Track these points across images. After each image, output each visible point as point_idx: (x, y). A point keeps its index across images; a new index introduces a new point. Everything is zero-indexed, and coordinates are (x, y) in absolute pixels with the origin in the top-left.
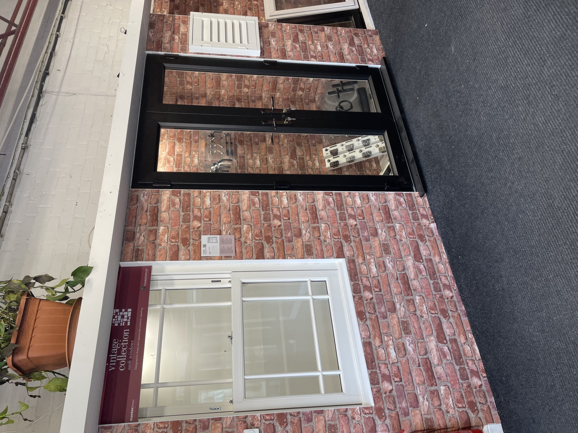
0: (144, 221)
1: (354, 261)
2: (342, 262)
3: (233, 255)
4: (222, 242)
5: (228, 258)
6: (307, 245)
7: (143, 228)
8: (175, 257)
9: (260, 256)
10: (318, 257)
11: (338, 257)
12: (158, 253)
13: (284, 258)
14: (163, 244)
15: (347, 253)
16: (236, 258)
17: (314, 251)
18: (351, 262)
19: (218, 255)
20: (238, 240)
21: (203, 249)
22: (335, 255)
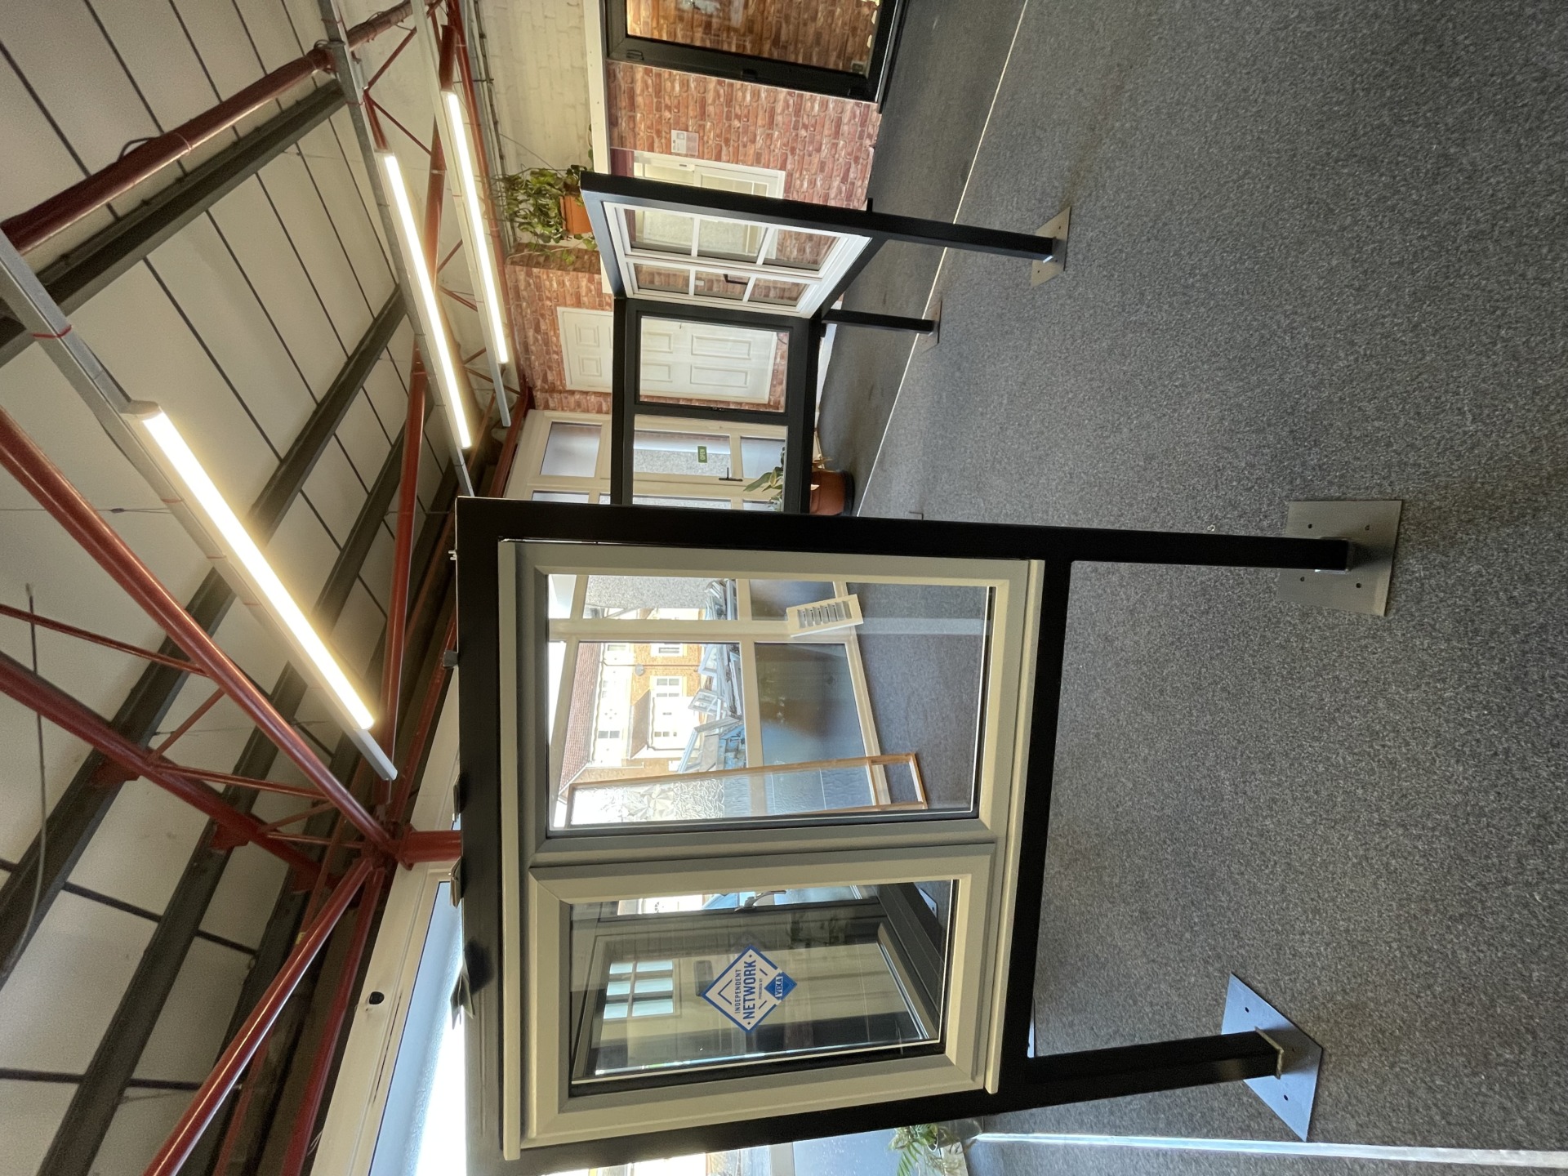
0: (624, 104)
1: (792, 175)
2: (782, 175)
3: (697, 154)
4: (689, 139)
5: (692, 156)
6: (758, 153)
7: (623, 112)
8: (651, 149)
9: (718, 158)
10: (764, 167)
11: (781, 169)
12: (638, 143)
13: (737, 163)
14: (642, 134)
15: (789, 167)
16: (698, 157)
17: (763, 161)
18: (790, 176)
19: (685, 152)
20: (702, 138)
21: (673, 144)
22: (779, 166)
